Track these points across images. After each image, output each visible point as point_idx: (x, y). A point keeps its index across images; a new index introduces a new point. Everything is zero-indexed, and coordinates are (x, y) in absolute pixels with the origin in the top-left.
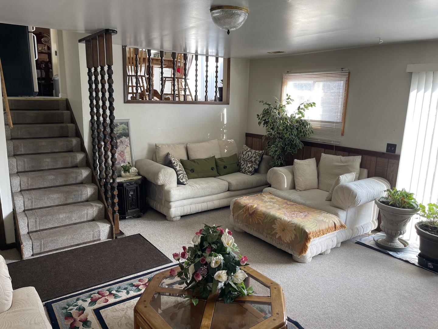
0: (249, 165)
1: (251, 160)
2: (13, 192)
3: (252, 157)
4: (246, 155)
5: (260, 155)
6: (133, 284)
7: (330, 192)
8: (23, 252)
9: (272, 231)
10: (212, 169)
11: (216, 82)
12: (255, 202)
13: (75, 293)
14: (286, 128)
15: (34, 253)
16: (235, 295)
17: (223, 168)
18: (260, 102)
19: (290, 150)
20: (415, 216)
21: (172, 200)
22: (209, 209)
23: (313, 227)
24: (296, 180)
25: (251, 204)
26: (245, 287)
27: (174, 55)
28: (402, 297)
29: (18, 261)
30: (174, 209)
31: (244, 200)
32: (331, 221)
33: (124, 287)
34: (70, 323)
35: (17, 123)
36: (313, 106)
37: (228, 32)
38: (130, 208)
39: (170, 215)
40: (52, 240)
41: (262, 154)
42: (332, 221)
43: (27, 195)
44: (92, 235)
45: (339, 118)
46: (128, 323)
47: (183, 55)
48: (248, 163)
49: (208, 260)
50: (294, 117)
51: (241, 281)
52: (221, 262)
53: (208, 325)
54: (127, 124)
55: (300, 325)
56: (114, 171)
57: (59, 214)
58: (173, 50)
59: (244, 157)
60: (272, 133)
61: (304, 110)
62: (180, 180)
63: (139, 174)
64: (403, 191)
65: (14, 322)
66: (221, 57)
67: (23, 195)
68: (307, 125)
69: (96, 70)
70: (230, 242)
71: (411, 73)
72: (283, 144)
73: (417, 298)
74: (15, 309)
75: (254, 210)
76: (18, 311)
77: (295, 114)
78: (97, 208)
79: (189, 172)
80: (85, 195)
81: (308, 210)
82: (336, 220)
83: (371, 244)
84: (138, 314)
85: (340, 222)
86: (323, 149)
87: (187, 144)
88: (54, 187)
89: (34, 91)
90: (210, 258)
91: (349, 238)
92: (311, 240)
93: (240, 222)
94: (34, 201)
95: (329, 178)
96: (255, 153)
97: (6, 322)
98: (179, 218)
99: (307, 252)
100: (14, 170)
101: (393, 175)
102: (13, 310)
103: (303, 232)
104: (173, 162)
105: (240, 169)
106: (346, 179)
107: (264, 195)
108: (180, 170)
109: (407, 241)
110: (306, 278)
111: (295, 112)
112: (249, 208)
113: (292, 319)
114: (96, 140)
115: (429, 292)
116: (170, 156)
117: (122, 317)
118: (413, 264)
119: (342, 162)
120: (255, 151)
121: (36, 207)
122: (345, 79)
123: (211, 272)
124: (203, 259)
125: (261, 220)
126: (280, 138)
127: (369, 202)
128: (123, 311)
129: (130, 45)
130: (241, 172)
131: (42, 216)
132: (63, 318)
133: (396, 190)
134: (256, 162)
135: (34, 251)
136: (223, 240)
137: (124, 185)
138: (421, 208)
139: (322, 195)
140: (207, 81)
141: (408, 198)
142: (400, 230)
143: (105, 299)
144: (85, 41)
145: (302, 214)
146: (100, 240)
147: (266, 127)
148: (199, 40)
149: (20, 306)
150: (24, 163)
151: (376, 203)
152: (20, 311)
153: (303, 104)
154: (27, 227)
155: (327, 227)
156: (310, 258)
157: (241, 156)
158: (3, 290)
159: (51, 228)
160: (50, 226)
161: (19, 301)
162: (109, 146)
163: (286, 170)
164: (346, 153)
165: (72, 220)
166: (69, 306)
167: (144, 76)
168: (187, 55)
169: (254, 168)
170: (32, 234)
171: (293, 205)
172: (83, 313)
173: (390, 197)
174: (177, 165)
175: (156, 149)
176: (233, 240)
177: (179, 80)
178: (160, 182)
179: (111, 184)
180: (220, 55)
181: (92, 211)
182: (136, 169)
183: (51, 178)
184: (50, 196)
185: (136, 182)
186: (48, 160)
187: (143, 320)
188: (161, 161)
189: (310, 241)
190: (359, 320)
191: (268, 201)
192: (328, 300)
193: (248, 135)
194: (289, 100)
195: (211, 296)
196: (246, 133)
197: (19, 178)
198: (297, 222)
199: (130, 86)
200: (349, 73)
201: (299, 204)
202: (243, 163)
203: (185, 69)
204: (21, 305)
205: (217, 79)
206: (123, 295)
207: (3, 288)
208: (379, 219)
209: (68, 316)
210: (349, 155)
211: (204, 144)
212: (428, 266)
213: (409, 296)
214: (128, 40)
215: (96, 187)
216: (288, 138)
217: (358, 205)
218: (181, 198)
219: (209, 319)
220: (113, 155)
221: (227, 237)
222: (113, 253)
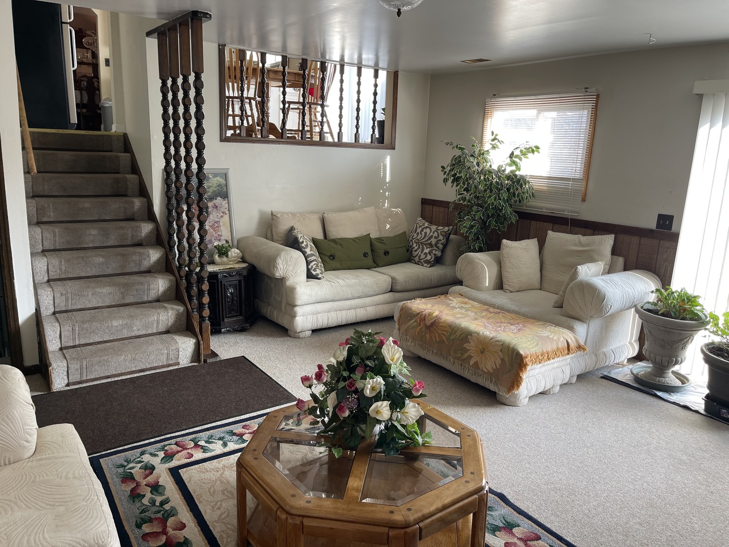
0: (427, 251)
1: (429, 241)
2: (36, 282)
3: (431, 237)
4: (421, 234)
5: (444, 234)
6: (233, 432)
7: (561, 293)
8: (51, 379)
9: (462, 354)
10: (365, 256)
11: (374, 111)
12: (436, 307)
13: (138, 444)
14: (490, 187)
15: (70, 382)
16: (403, 444)
17: (383, 255)
18: (447, 144)
19: (495, 226)
20: (702, 333)
21: (298, 302)
22: (358, 320)
23: (531, 347)
24: (505, 274)
25: (430, 311)
26: (419, 432)
27: (304, 64)
28: (676, 461)
29: (43, 393)
30: (302, 317)
31: (418, 305)
32: (562, 339)
33: (219, 436)
34: (130, 489)
35: (42, 171)
36: (536, 153)
37: (399, 13)
38: (228, 315)
39: (294, 328)
40: (100, 362)
41: (449, 232)
42: (564, 338)
43: (59, 288)
44: (165, 356)
45: (579, 171)
46: (226, 489)
47: (319, 63)
48: (425, 248)
49: (359, 385)
50: (504, 171)
51: (413, 422)
52: (381, 388)
53: (357, 488)
54: (225, 176)
55: (508, 499)
56: (204, 251)
57: (111, 321)
58: (303, 54)
59: (419, 238)
60: (465, 198)
61: (520, 159)
62: (312, 271)
63: (243, 260)
64: (683, 292)
65: (40, 474)
66: (383, 69)
67: (52, 288)
68: (525, 184)
69: (174, 82)
70: (396, 357)
71: (700, 96)
72: (483, 215)
73: (703, 464)
74: (40, 456)
75: (435, 319)
76: (45, 459)
77: (504, 166)
78: (175, 312)
79: (327, 259)
80: (154, 291)
81: (524, 321)
82: (571, 338)
83: (628, 380)
84: (243, 469)
85: (577, 341)
86: (551, 225)
87: (324, 213)
88: (103, 277)
89: (70, 123)
90: (363, 383)
91: (591, 369)
92: (528, 368)
93: (410, 340)
94: (70, 297)
95: (559, 272)
96: (437, 230)
97: (26, 475)
98: (309, 333)
99: (521, 387)
100: (38, 247)
101: (666, 266)
102: (38, 458)
103: (516, 354)
104: (301, 241)
105: (412, 258)
106: (588, 272)
107: (451, 298)
108: (312, 255)
109: (687, 376)
110: (519, 429)
111: (506, 163)
112: (425, 316)
113: (495, 490)
114: (174, 201)
115: (722, 454)
116: (296, 231)
117: (216, 481)
118: (697, 412)
119: (581, 245)
120: (436, 228)
121: (74, 308)
122: (590, 106)
123: (364, 403)
124: (351, 383)
125: (445, 336)
126: (478, 205)
127: (626, 309)
128: (218, 471)
129: (232, 43)
130: (413, 261)
131: (83, 322)
132: (117, 480)
133: (672, 289)
134: (438, 245)
135: (70, 378)
136: (384, 352)
137: (219, 277)
138: (712, 320)
139: (547, 299)
140: (358, 110)
141: (690, 303)
142: (676, 357)
143: (188, 453)
144: (156, 33)
145: (513, 327)
146: (178, 364)
147: (457, 186)
148: (348, 35)
149: (49, 452)
150: (55, 236)
151: (637, 311)
152: (49, 459)
153: (519, 148)
154: (58, 340)
155: (555, 347)
156: (526, 397)
157: (413, 236)
158: (21, 424)
159: (99, 343)
160: (97, 339)
161: (47, 444)
162: (195, 210)
163: (488, 257)
164: (590, 230)
165: (133, 331)
166: (129, 462)
167: (254, 99)
168: (327, 64)
169: (435, 255)
170: (67, 350)
171: (499, 313)
172: (151, 473)
173: (661, 301)
174: (307, 246)
175: (272, 219)
176: (401, 353)
177: (312, 106)
178: (279, 274)
179: (197, 274)
180: (381, 65)
181: (166, 317)
182: (239, 251)
183: (99, 261)
184: (97, 290)
185: (239, 272)
186: (94, 232)
187: (251, 477)
188: (281, 241)
189: (526, 369)
190: (605, 495)
191: (457, 306)
192: (554, 463)
193: (425, 202)
194: (496, 141)
195: (363, 445)
196: (422, 199)
197: (46, 260)
198: (505, 338)
199: (230, 115)
200: (598, 96)
201: (509, 311)
202: (416, 248)
203: (322, 88)
204: (51, 450)
205: (375, 107)
206: (217, 448)
207: (22, 421)
208: (641, 340)
209: (126, 477)
210: (593, 233)
211: (351, 214)
212: (722, 414)
213: (689, 460)
214: (228, 34)
215: (172, 278)
216: (493, 204)
217: (608, 314)
218: (313, 300)
219: (360, 479)
220: (202, 224)
221: (392, 349)
222: (199, 384)
